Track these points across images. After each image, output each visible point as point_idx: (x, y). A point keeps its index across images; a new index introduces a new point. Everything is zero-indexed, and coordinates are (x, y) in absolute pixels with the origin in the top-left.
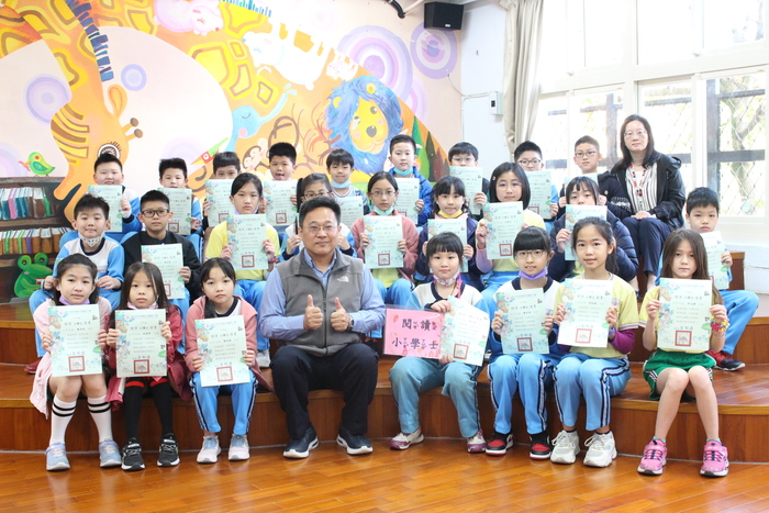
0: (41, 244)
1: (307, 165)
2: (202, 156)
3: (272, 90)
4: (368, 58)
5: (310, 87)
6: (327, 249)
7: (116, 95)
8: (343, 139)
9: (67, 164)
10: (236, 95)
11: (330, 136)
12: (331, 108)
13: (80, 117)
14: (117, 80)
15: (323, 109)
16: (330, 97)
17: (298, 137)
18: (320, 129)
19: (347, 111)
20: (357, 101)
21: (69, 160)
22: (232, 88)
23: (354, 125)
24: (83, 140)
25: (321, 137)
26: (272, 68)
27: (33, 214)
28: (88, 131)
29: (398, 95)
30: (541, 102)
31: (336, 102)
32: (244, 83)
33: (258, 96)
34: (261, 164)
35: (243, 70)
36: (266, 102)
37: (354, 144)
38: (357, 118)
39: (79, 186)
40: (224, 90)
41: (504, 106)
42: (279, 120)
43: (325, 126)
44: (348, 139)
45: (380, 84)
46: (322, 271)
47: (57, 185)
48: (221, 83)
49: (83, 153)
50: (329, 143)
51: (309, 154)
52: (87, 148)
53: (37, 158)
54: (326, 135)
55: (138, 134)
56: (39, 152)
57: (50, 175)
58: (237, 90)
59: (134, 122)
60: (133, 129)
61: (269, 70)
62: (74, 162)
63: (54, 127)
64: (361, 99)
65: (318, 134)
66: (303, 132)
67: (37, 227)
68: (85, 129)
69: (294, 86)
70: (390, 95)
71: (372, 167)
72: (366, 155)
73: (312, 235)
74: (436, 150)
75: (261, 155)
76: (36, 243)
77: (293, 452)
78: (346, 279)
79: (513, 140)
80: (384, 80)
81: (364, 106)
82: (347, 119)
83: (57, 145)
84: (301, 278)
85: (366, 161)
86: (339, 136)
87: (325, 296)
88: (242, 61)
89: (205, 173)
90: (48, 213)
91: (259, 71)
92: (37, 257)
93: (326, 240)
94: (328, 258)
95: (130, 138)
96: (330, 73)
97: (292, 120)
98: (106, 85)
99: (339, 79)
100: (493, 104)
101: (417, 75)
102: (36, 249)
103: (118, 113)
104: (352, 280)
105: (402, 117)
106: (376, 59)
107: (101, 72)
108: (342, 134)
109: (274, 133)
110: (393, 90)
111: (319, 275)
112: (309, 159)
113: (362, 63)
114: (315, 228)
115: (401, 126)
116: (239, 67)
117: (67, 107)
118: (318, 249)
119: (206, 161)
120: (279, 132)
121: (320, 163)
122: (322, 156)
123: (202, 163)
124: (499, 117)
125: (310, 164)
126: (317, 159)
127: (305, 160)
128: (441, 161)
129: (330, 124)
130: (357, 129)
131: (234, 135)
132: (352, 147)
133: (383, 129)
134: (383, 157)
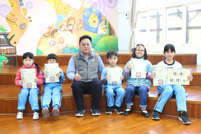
0: (3, 51)
1: (77, 30)
2: (49, 27)
3: (68, 10)
4: (94, 2)
5: (78, 9)
6: (88, 51)
7: (24, 10)
8: (87, 23)
9: (11, 29)
10: (58, 11)
11: (84, 23)
12: (84, 15)
13: (14, 16)
14: (24, 6)
15: (82, 15)
16: (83, 12)
17: (75, 23)
18: (81, 21)
19: (88, 16)
20: (91, 14)
21: (11, 28)
22: (57, 9)
23: (90, 20)
24: (15, 22)
25: (81, 23)
26: (68, 4)
27: (1, 43)
28: (17, 20)
29: (101, 12)
30: (139, 14)
31: (85, 14)
32: (60, 8)
33: (64, 11)
34: (65, 30)
35: (60, 4)
36: (66, 13)
37: (90, 25)
38: (90, 18)
39: (14, 35)
40: (55, 9)
41: (129, 15)
42: (70, 18)
43: (82, 20)
44: (88, 24)
45: (97, 9)
46: (86, 58)
47: (8, 35)
48: (54, 8)
49: (15, 26)
50: (83, 24)
51: (78, 27)
52: (16, 24)
53: (2, 27)
54: (82, 22)
55: (31, 21)
56: (2, 25)
57: (6, 32)
58: (58, 10)
59: (29, 18)
60: (29, 20)
61: (67, 5)
62: (13, 28)
63: (7, 18)
64: (91, 13)
65: (80, 22)
66: (76, 21)
67: (2, 46)
68: (16, 19)
69: (74, 9)
70: (99, 12)
72: (93, 28)
73: (83, 47)
74: (111, 27)
75: (65, 27)
76: (2, 51)
78: (93, 60)
79: (132, 24)
80: (98, 8)
81: (92, 15)
82: (88, 18)
83: (7, 24)
84: (80, 60)
86: (86, 23)
87: (87, 65)
88: (59, 2)
89: (50, 32)
90: (5, 42)
91: (64, 5)
92: (2, 55)
93: (88, 49)
94: (88, 54)
95: (28, 22)
96: (83, 6)
97: (73, 18)
98: (22, 7)
99: (86, 7)
100: (126, 15)
101: (106, 7)
102: (2, 52)
103: (25, 15)
104: (95, 60)
105: (102, 18)
106: (95, 3)
107: (20, 4)
108: (87, 22)
109: (68, 21)
110: (100, 11)
111: (86, 59)
112: (78, 29)
113: (92, 4)
114: (84, 45)
115: (102, 20)
116: (59, 3)
117: (10, 13)
118: (85, 52)
119: (50, 29)
120: (69, 21)
121: (81, 30)
122: (81, 28)
123: (48, 29)
124: (128, 18)
125: (78, 30)
126: (80, 29)
127: (77, 29)
128: (112, 30)
129: (83, 19)
130: (91, 21)
131: (58, 22)
132: (89, 26)
133: (97, 21)
134: (97, 28)
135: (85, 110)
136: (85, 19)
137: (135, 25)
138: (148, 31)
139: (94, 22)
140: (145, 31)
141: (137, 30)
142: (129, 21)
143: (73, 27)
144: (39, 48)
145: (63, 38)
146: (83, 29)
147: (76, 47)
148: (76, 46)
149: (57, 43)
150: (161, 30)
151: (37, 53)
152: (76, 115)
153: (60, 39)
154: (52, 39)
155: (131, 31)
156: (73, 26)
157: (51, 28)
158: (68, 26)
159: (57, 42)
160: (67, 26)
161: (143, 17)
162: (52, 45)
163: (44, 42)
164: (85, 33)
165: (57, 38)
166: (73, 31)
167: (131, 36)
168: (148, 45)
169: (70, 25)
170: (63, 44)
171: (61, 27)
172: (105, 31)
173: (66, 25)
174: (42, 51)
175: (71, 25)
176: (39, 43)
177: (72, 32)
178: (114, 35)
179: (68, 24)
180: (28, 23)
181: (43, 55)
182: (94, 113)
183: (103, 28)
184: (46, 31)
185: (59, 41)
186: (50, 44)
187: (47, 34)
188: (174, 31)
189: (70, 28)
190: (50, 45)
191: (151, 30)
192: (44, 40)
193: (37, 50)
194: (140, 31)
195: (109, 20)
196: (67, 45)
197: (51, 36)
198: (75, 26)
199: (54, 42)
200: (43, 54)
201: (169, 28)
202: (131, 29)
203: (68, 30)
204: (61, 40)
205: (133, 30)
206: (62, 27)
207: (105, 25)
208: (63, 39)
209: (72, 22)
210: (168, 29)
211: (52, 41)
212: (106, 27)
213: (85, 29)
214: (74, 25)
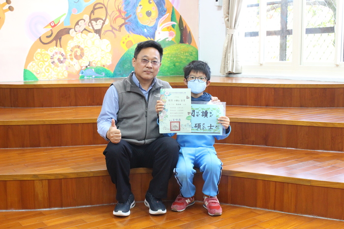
1: (112, 31)
2: (50, 24)
8: (133, 17)
11: (126, 15)
17: (107, 15)
18: (119, 11)
23: (139, 10)
25: (120, 16)
34: (85, 29)
37: (139, 20)
38: (140, 6)
41: (224, 1)
42: (96, 5)
43: (122, 9)
44: (135, 17)
46: (145, 90)
50: (125, 19)
51: (114, 26)
54: (123, 15)
55: (11, 9)
59: (8, 2)
65: (118, 14)
66: (109, 12)
71: (148, 34)
72: (145, 27)
74: (184, 26)
75: (85, 24)
77: (120, 213)
79: (228, 20)
82: (135, 6)
84: (131, 94)
85: (145, 30)
86: (130, 16)
89: (52, 34)
95: (6, 11)
97: (104, 5)
105: (166, 7)
108: (132, 14)
109: (93, 12)
112: (113, 28)
114: (145, 61)
115: (165, 11)
119: (52, 27)
120: (95, 11)
121: (120, 31)
122: (121, 26)
123: (50, 28)
124: (220, 7)
125: (114, 30)
126: (118, 28)
127: (111, 29)
128: (186, 32)
129: (125, 8)
130: (141, 11)
131: (70, 13)
132: (137, 22)
133: (155, 13)
134: (155, 28)
135: (134, 202)
136: (129, 9)
137: (236, 21)
138: (263, 34)
139: (149, 14)
140: (255, 34)
141: (238, 33)
142: (222, 13)
143: (103, 24)
144: (28, 68)
145: (82, 46)
146: (125, 29)
147: (110, 66)
148: (108, 64)
149: (69, 57)
150: (290, 32)
151: (25, 79)
152: (114, 213)
153: (75, 49)
154: (58, 49)
155: (226, 34)
156: (102, 21)
157: (55, 25)
158: (92, 22)
159: (68, 54)
160: (90, 22)
161: (252, 6)
162: (56, 61)
163: (41, 54)
164: (129, 37)
165: (69, 48)
166: (103, 32)
167: (226, 45)
168: (261, 65)
169: (96, 20)
170: (80, 61)
171: (77, 24)
172: (171, 34)
173: (87, 20)
174: (35, 74)
175: (99, 20)
176: (30, 58)
177: (100, 36)
178: (190, 43)
179: (93, 17)
180: (6, 13)
181: (39, 83)
182: (153, 210)
183: (168, 28)
184: (44, 31)
185: (73, 54)
186: (52, 60)
187: (48, 37)
188: (318, 35)
189: (97, 27)
190: (53, 63)
191: (269, 33)
192: (39, 50)
193: (25, 71)
194: (246, 35)
195: (180, 11)
196: (90, 62)
197: (55, 42)
198: (107, 22)
199: (62, 55)
200: (37, 80)
201: (307, 29)
202: (227, 30)
203: (93, 31)
204: (77, 51)
205: (231, 32)
206: (79, 23)
207: (172, 21)
208: (82, 50)
209: (100, 13)
210: (304, 31)
211: (56, 53)
212: (173, 26)
213: (128, 29)
214: (105, 19)
